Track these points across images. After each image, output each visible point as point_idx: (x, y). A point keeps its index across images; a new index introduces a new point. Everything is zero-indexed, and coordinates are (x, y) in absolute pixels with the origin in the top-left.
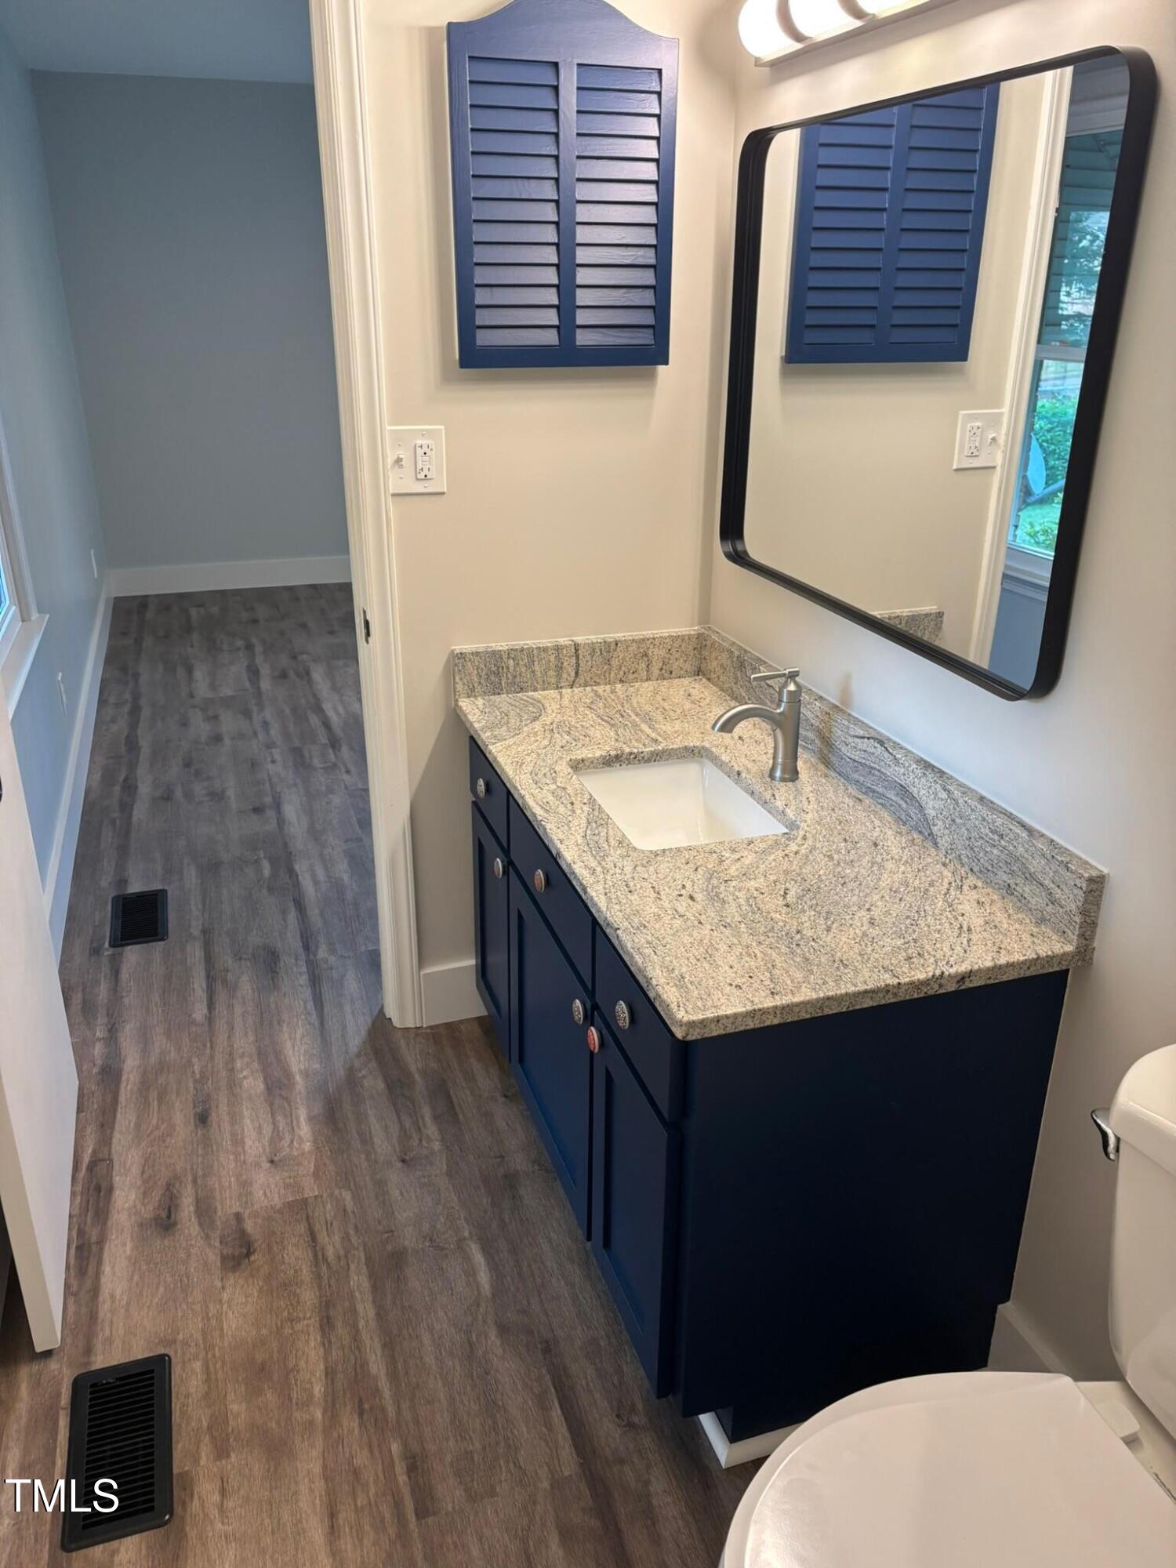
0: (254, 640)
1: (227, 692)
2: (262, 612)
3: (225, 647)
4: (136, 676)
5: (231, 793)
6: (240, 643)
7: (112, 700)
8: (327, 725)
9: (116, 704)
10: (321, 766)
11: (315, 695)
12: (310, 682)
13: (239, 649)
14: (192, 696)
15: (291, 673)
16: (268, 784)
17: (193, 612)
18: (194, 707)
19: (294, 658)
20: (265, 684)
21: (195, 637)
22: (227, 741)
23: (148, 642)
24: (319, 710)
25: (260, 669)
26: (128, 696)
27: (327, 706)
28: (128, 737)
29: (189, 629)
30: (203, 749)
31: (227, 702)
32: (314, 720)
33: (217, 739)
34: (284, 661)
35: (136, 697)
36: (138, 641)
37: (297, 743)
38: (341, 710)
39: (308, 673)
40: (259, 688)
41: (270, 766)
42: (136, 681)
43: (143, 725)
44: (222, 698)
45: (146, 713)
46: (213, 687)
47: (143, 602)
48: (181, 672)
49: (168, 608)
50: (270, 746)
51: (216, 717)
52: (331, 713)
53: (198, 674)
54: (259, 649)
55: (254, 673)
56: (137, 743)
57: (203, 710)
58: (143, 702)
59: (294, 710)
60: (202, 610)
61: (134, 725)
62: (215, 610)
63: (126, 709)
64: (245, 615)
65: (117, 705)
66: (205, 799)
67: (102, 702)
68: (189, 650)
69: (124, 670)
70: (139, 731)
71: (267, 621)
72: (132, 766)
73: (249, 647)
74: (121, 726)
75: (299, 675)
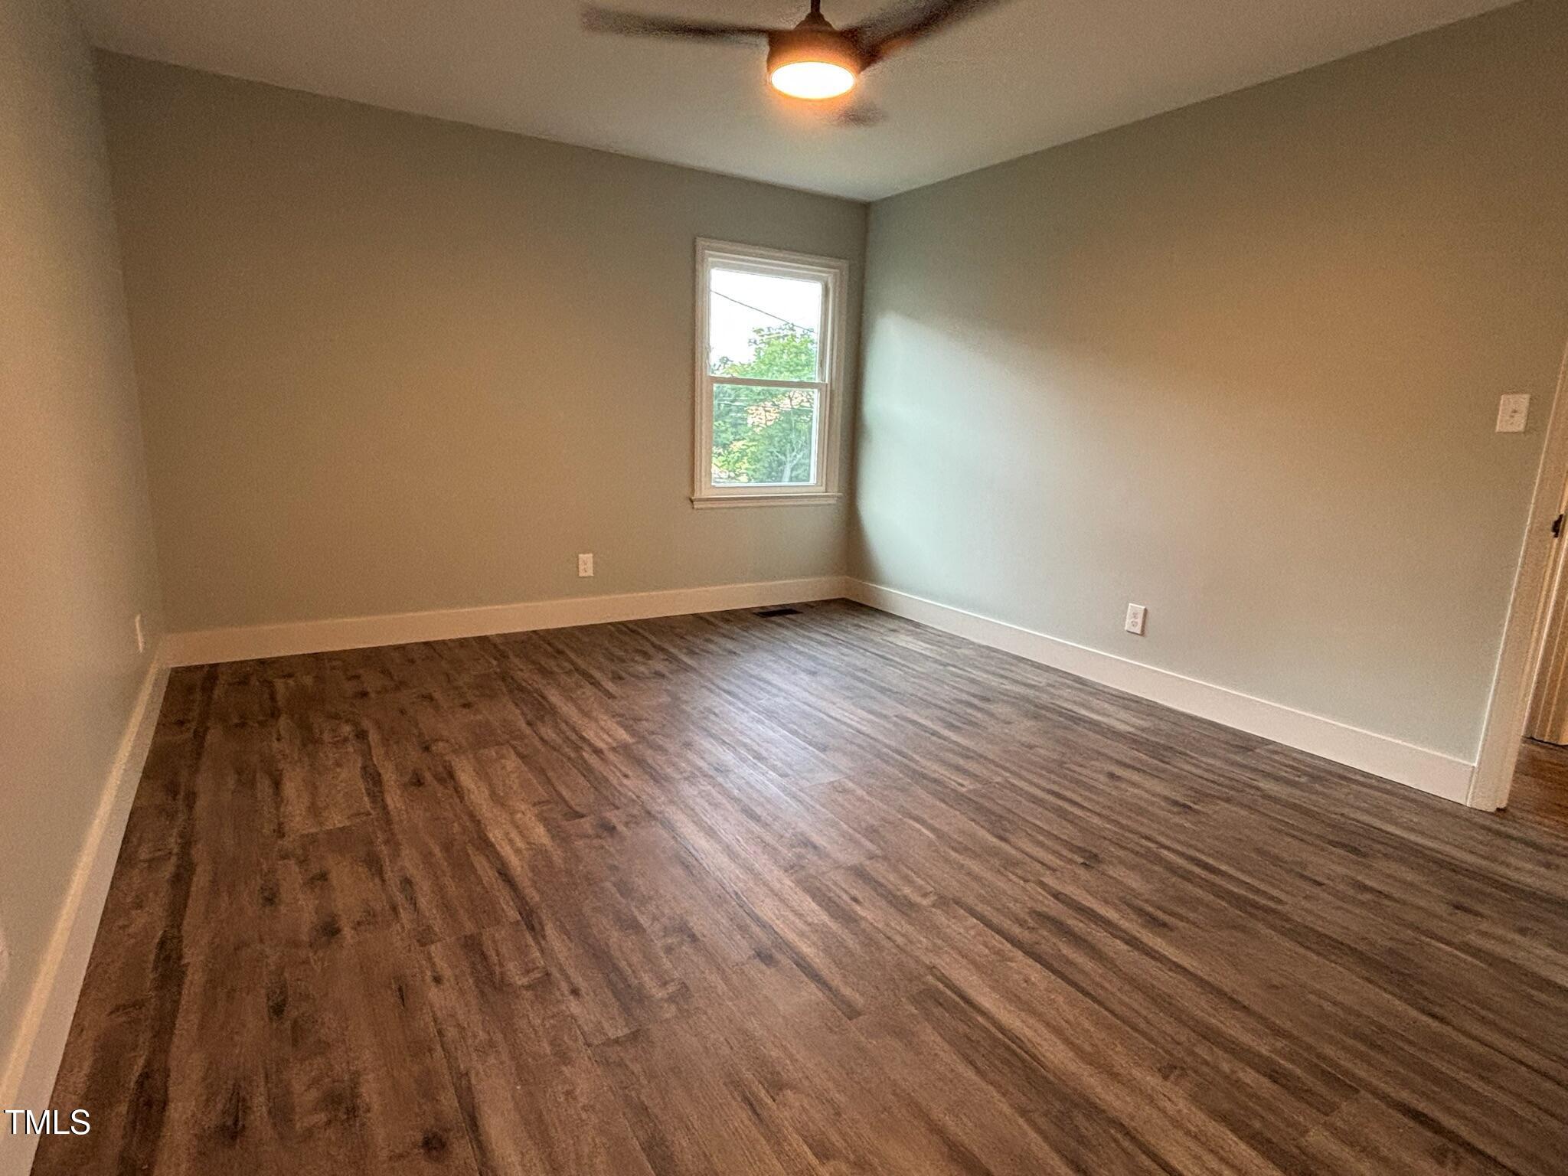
0: (366, 724)
1: (337, 820)
2: (372, 681)
3: (327, 737)
4: (191, 797)
5: (370, 1092)
6: (347, 729)
7: (144, 853)
8: (505, 874)
9: (150, 861)
10: (525, 981)
11: (472, 816)
12: (459, 791)
13: (346, 740)
14: (280, 832)
15: (428, 777)
16: (439, 1052)
17: (279, 684)
18: (285, 856)
19: (427, 749)
20: (394, 799)
21: (283, 722)
22: (347, 932)
23: (214, 736)
24: (485, 845)
25: (382, 771)
26: (173, 843)
27: (495, 835)
28: (162, 944)
29: (275, 714)
30: (306, 962)
31: (340, 840)
32: (480, 863)
33: (330, 930)
34: (414, 755)
35: (187, 843)
36: (199, 737)
37: (469, 927)
38: (520, 843)
39: (451, 775)
40: (385, 807)
41: (433, 993)
42: (190, 807)
43: (196, 906)
44: (329, 833)
45: (201, 880)
46: (314, 810)
47: (212, 672)
48: (264, 785)
49: (244, 681)
50: (424, 937)
51: (323, 876)
52: (506, 851)
53: (291, 788)
54: (374, 737)
55: (373, 778)
56: (180, 957)
57: (303, 862)
58: (200, 853)
59: (447, 847)
60: (291, 682)
61: (177, 911)
62: (308, 680)
63: (168, 870)
64: (349, 687)
65: (153, 863)
66: (322, 1117)
67: (126, 859)
68: (275, 745)
69: (172, 790)
70: (186, 927)
71: (378, 693)
72: (164, 1031)
73: (361, 735)
74: (151, 919)
75: (441, 781)
